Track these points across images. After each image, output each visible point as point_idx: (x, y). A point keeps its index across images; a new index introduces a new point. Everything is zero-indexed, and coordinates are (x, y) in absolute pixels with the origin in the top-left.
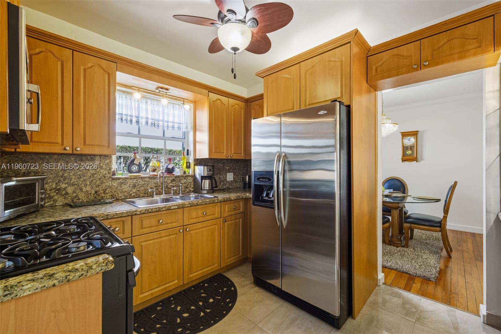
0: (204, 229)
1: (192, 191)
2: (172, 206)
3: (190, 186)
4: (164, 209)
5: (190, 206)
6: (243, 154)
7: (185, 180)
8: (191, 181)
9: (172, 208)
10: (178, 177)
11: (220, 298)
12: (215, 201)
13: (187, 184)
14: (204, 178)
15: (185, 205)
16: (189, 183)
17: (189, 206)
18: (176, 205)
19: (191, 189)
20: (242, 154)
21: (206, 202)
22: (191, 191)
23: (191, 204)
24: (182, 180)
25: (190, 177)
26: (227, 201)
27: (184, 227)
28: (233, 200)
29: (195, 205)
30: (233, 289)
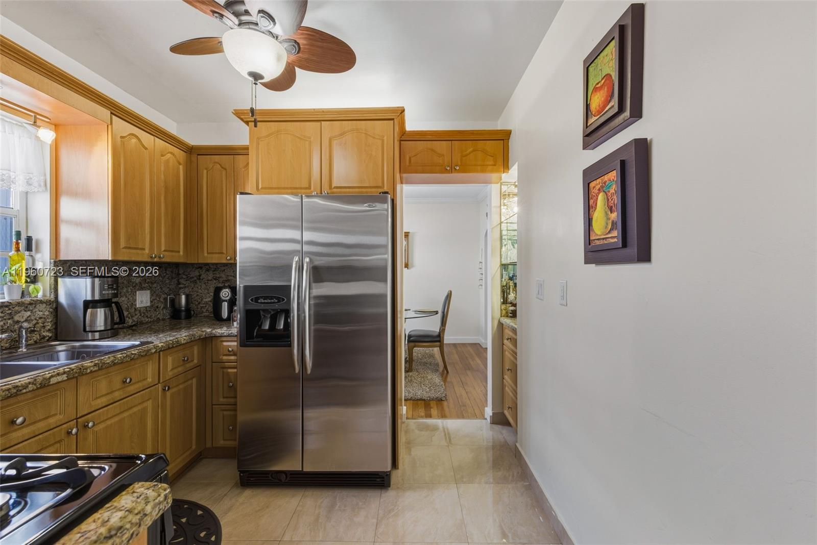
0: (126, 414)
1: (47, 338)
2: (52, 376)
3: (44, 327)
4: (31, 387)
5: (97, 369)
6: (184, 252)
7: (29, 313)
8: (47, 313)
9: (53, 381)
10: (6, 306)
11: (182, 539)
12: (150, 350)
13: (34, 322)
14: (91, 305)
15: (86, 369)
16: (40, 318)
17: (94, 370)
18: (64, 373)
19: (44, 334)
20: (181, 253)
21: (133, 356)
22: (44, 337)
23: (100, 365)
24: (19, 312)
25: (44, 305)
26: (173, 347)
27: (79, 420)
28: (184, 344)
29: (108, 365)
30: (200, 512)
